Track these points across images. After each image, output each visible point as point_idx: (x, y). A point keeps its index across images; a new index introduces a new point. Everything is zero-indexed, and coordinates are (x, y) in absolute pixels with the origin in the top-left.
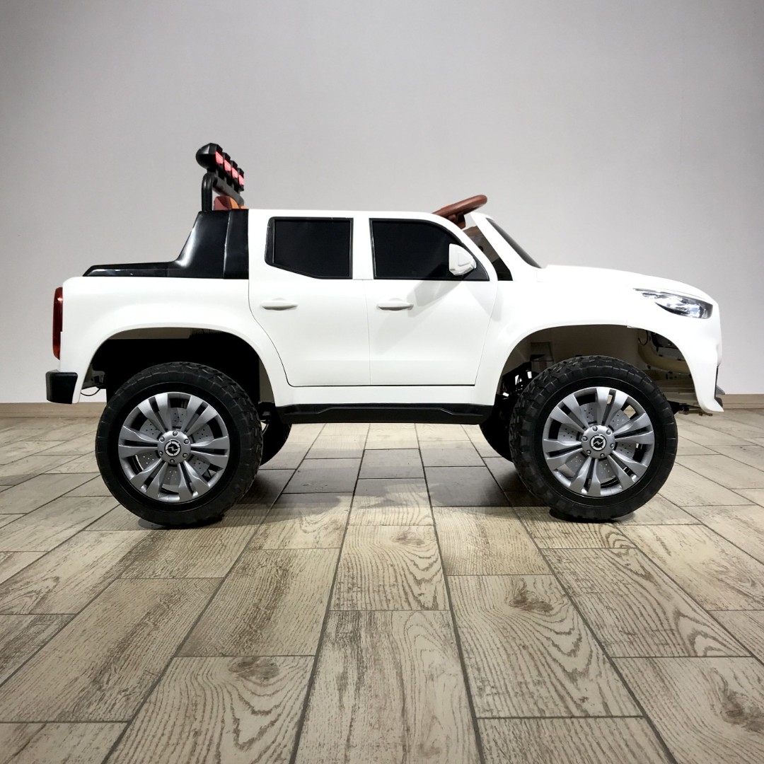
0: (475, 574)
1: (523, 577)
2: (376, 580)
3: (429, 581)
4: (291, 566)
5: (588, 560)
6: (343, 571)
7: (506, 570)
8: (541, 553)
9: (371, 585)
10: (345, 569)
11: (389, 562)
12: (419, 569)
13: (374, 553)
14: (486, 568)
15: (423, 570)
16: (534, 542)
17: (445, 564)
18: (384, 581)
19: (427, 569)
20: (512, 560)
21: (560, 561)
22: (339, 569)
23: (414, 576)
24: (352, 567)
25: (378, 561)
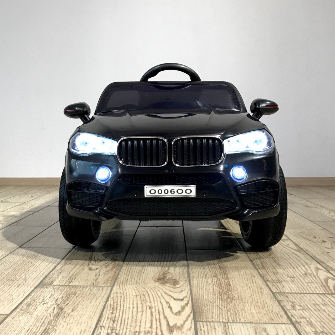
0: (221, 321)
1: (264, 326)
2: (133, 324)
3: (180, 328)
4: (67, 304)
5: (318, 307)
6: (108, 312)
7: (248, 317)
8: (276, 297)
9: (128, 330)
10: (110, 310)
11: (148, 304)
12: (173, 313)
13: (138, 293)
14: (231, 314)
15: (176, 314)
16: (268, 286)
17: (195, 308)
18: (140, 326)
19: (179, 312)
20: (253, 305)
21: (293, 307)
22: (105, 310)
23: (167, 321)
24: (117, 308)
25: (139, 302)
